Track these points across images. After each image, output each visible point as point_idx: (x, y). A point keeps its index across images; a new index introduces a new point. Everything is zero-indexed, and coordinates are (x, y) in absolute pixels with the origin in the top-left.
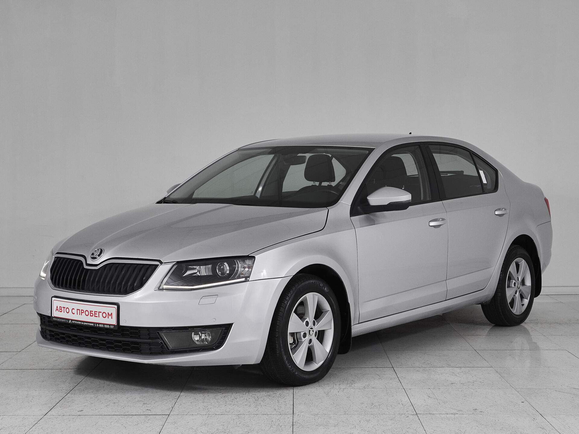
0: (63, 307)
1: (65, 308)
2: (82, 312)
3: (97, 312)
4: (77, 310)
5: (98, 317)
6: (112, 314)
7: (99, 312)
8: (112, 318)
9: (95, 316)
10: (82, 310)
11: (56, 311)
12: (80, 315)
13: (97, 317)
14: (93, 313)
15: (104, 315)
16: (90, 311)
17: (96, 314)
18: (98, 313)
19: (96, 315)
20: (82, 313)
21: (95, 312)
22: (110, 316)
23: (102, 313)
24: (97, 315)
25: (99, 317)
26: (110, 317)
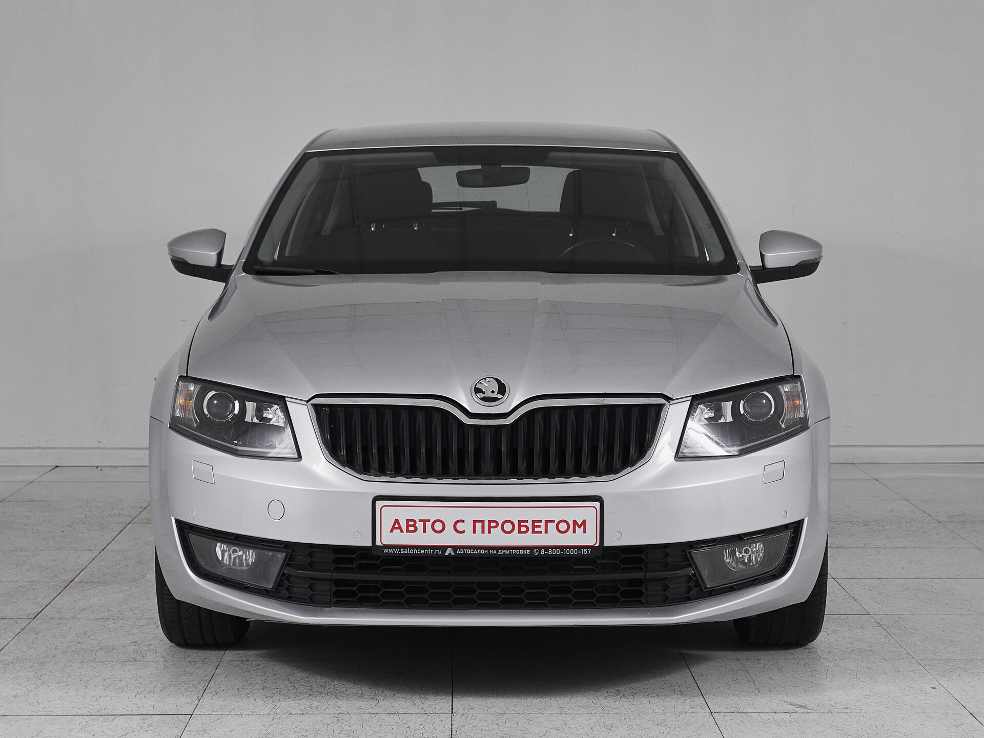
0: (420, 521)
1: (429, 521)
2: (492, 525)
3: (541, 521)
4: (475, 522)
5: (544, 532)
6: (584, 522)
7: (547, 522)
8: (585, 532)
9: (534, 532)
10: (490, 522)
11: (392, 531)
12: (483, 532)
13: (541, 532)
14: (530, 525)
15: (563, 527)
16: (520, 522)
17: (539, 526)
18: (543, 524)
19: (536, 529)
20: (490, 527)
21: (534, 522)
22: (580, 527)
23: (556, 522)
24: (542, 529)
25: (546, 532)
26: (579, 531)
